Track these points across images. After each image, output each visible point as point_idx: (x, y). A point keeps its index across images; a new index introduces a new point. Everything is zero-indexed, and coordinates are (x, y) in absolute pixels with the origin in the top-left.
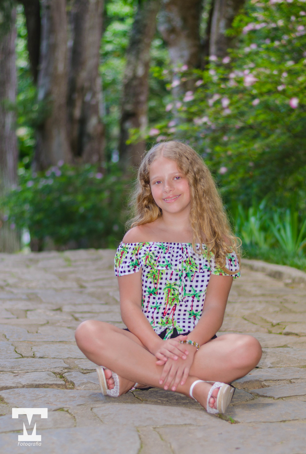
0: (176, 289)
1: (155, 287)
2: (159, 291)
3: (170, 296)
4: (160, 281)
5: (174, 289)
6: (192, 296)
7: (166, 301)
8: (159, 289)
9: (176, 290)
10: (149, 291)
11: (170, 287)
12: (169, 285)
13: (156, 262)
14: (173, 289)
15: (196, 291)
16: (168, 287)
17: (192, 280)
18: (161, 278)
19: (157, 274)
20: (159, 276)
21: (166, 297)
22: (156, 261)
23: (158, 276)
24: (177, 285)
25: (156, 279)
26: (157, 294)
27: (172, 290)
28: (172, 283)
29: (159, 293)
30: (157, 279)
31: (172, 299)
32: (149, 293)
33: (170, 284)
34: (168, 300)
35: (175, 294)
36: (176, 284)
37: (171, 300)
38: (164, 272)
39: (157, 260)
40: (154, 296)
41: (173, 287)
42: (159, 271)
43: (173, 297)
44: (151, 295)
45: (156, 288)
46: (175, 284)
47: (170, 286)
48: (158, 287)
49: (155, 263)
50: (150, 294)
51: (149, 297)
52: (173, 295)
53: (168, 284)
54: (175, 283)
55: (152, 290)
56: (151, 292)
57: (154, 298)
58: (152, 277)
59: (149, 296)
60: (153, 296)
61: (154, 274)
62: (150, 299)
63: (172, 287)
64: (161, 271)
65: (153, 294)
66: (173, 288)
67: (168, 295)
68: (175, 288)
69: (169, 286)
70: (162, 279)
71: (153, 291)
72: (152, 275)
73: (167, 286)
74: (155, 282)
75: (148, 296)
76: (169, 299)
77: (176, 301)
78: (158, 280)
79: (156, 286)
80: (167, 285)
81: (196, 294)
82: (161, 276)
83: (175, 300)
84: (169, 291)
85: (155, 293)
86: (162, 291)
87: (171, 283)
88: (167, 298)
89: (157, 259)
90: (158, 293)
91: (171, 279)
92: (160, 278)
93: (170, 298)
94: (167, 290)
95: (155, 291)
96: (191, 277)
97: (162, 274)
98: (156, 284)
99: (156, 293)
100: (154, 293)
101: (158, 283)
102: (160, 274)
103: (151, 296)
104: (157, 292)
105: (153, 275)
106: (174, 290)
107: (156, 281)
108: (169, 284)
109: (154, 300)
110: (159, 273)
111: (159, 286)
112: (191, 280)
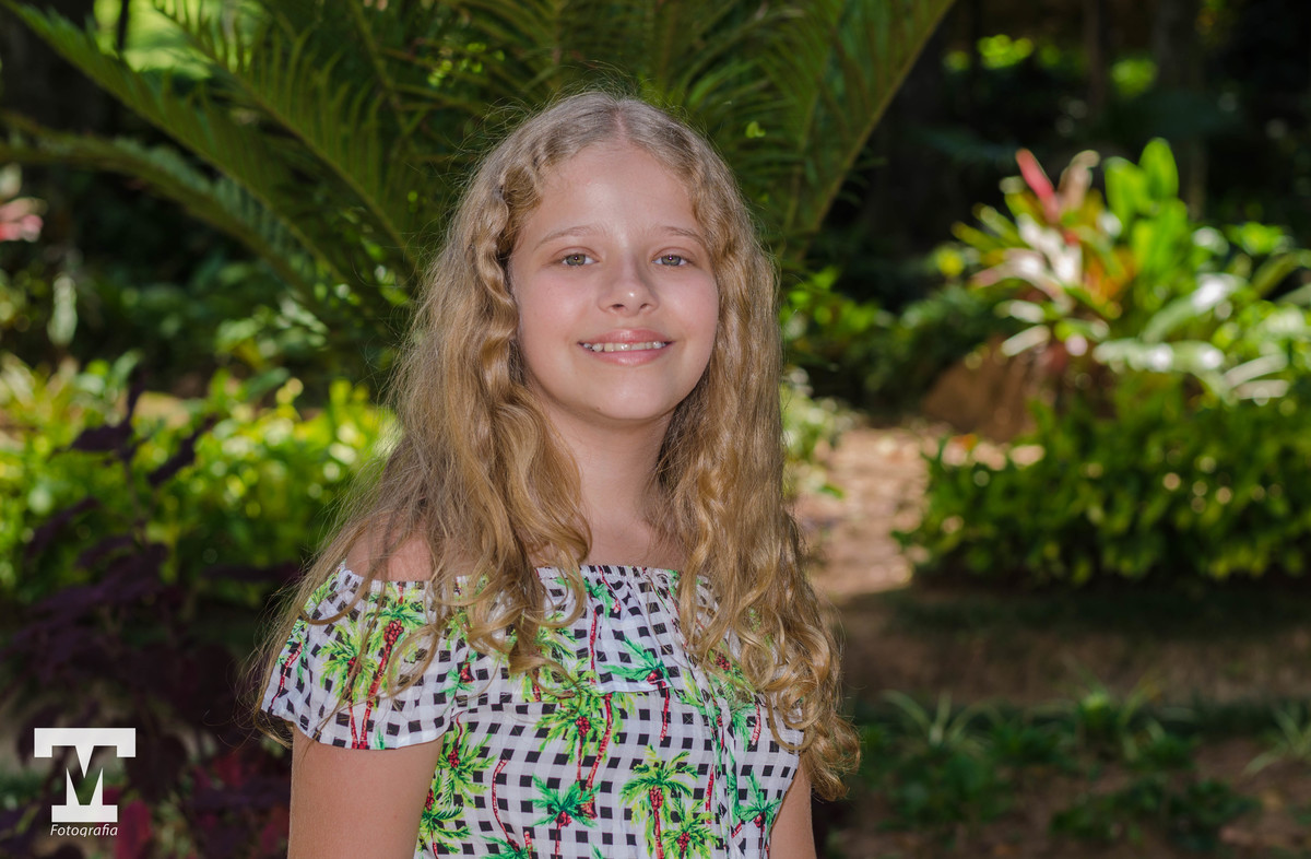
0: (685, 789)
1: (582, 778)
2: (601, 800)
3: (668, 826)
4: (612, 750)
5: (678, 791)
6: (751, 816)
7: (654, 852)
8: (601, 791)
9: (682, 792)
10: (552, 799)
11: (659, 780)
12: (657, 769)
13: (590, 659)
14: (673, 791)
15: (765, 792)
16: (649, 781)
17: (753, 744)
18: (618, 734)
19: (596, 715)
20: (613, 725)
21: (648, 834)
22: (587, 656)
23: (608, 724)
24: (689, 770)
25: (594, 739)
26: (594, 815)
27: (667, 792)
28: (669, 761)
29: (602, 809)
30: (600, 736)
31: (678, 840)
32: (550, 811)
33: (661, 763)
34: (660, 845)
35: (683, 813)
36: (685, 764)
37: (673, 847)
38: (631, 706)
39: (590, 650)
40: (582, 828)
41: (674, 778)
42: (608, 703)
43: (676, 828)
44: (562, 820)
45: (583, 784)
46: (680, 766)
47: (658, 775)
48: (597, 782)
49: (587, 666)
50: (556, 816)
51: (555, 835)
52: (676, 817)
53: (651, 765)
54: (682, 760)
55: (562, 793)
56: (562, 808)
57: (582, 837)
58: (573, 728)
59: (554, 825)
60: (575, 825)
61: (578, 715)
62: (561, 843)
63: (667, 780)
64: (616, 704)
65: (571, 812)
66: (670, 783)
67: (657, 822)
68: (679, 786)
69: (656, 778)
70: (623, 737)
71: (570, 799)
72: (570, 721)
73: (646, 776)
74: (590, 754)
75: (547, 827)
76: (665, 842)
77: (698, 847)
78: (603, 743)
79: (586, 772)
80: (646, 769)
81: (768, 808)
82: (618, 725)
83: (690, 844)
84: (656, 800)
85: (580, 812)
86: (615, 801)
87: (664, 762)
88: (654, 837)
89: (589, 647)
90: (598, 812)
91: (666, 742)
92: (613, 732)
93: (666, 835)
94: (642, 794)
95: (582, 799)
96: (749, 725)
97: (624, 715)
98: (590, 762)
99: (590, 811)
100: (578, 807)
101: (600, 757)
102: (617, 714)
103: (563, 829)
104: (593, 806)
105: (574, 721)
106: (675, 795)
107: (591, 749)
108: (656, 765)
109: (585, 844)
110: (609, 711)
111: (602, 773)
112: (750, 742)
